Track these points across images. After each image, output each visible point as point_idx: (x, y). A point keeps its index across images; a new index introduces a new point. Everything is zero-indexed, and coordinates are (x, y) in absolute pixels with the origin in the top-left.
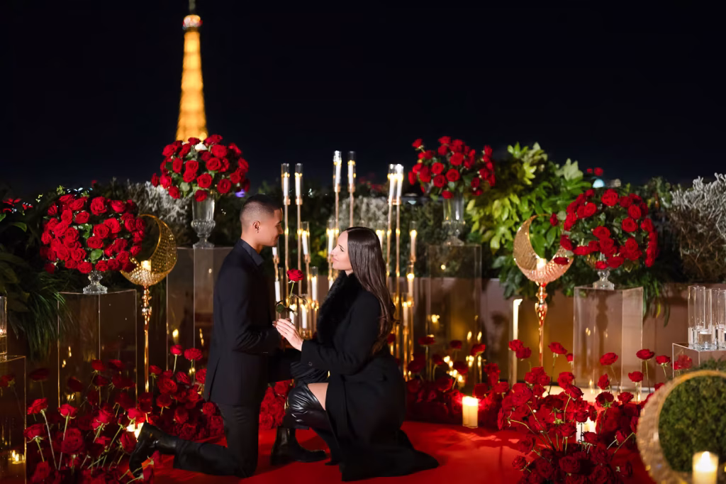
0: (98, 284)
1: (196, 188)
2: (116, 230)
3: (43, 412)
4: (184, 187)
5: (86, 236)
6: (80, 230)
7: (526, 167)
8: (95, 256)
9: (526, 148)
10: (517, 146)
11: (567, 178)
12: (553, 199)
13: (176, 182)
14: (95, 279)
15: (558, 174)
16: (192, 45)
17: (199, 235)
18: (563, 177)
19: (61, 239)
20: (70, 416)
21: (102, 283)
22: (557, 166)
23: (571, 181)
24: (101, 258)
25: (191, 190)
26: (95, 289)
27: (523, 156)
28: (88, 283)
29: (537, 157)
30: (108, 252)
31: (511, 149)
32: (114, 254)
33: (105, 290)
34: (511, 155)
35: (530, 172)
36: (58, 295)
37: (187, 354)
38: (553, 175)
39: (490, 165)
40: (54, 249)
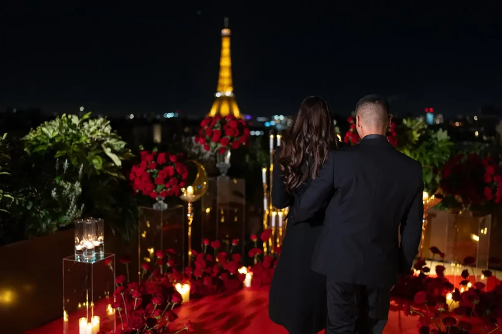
0: (161, 202)
1: (220, 146)
2: (171, 173)
3: (122, 294)
4: (213, 144)
5: (154, 176)
6: (151, 173)
7: (414, 133)
8: (159, 187)
9: (414, 121)
10: (409, 120)
11: (439, 139)
12: (430, 153)
13: (208, 142)
14: (160, 199)
15: (434, 136)
16: (226, 44)
17: (221, 171)
18: (436, 138)
19: (140, 178)
20: (138, 297)
21: (165, 201)
22: (433, 131)
23: (442, 141)
24: (162, 190)
25: (216, 146)
26: (160, 205)
27: (412, 125)
28: (156, 201)
29: (421, 127)
30: (167, 186)
31: (405, 121)
32: (171, 187)
33: (166, 206)
34: (405, 126)
35: (416, 136)
36: (139, 208)
37: (212, 245)
38: (430, 137)
39: (394, 134)
40: (136, 183)
